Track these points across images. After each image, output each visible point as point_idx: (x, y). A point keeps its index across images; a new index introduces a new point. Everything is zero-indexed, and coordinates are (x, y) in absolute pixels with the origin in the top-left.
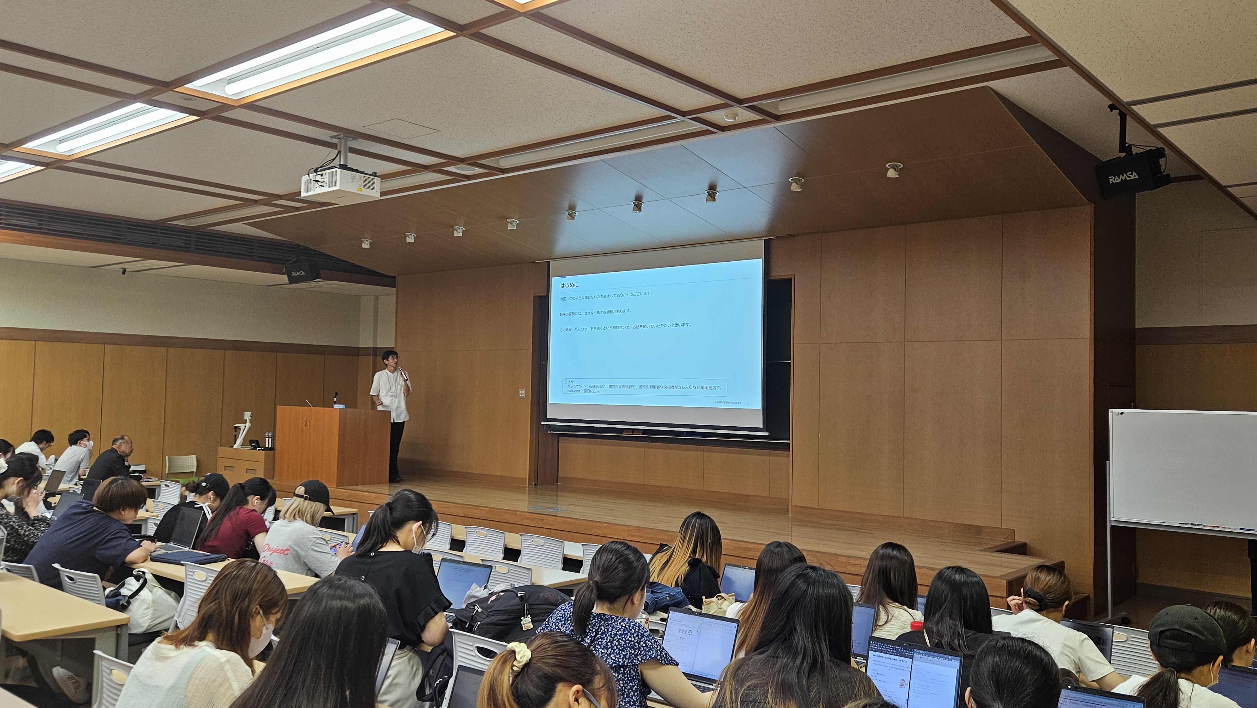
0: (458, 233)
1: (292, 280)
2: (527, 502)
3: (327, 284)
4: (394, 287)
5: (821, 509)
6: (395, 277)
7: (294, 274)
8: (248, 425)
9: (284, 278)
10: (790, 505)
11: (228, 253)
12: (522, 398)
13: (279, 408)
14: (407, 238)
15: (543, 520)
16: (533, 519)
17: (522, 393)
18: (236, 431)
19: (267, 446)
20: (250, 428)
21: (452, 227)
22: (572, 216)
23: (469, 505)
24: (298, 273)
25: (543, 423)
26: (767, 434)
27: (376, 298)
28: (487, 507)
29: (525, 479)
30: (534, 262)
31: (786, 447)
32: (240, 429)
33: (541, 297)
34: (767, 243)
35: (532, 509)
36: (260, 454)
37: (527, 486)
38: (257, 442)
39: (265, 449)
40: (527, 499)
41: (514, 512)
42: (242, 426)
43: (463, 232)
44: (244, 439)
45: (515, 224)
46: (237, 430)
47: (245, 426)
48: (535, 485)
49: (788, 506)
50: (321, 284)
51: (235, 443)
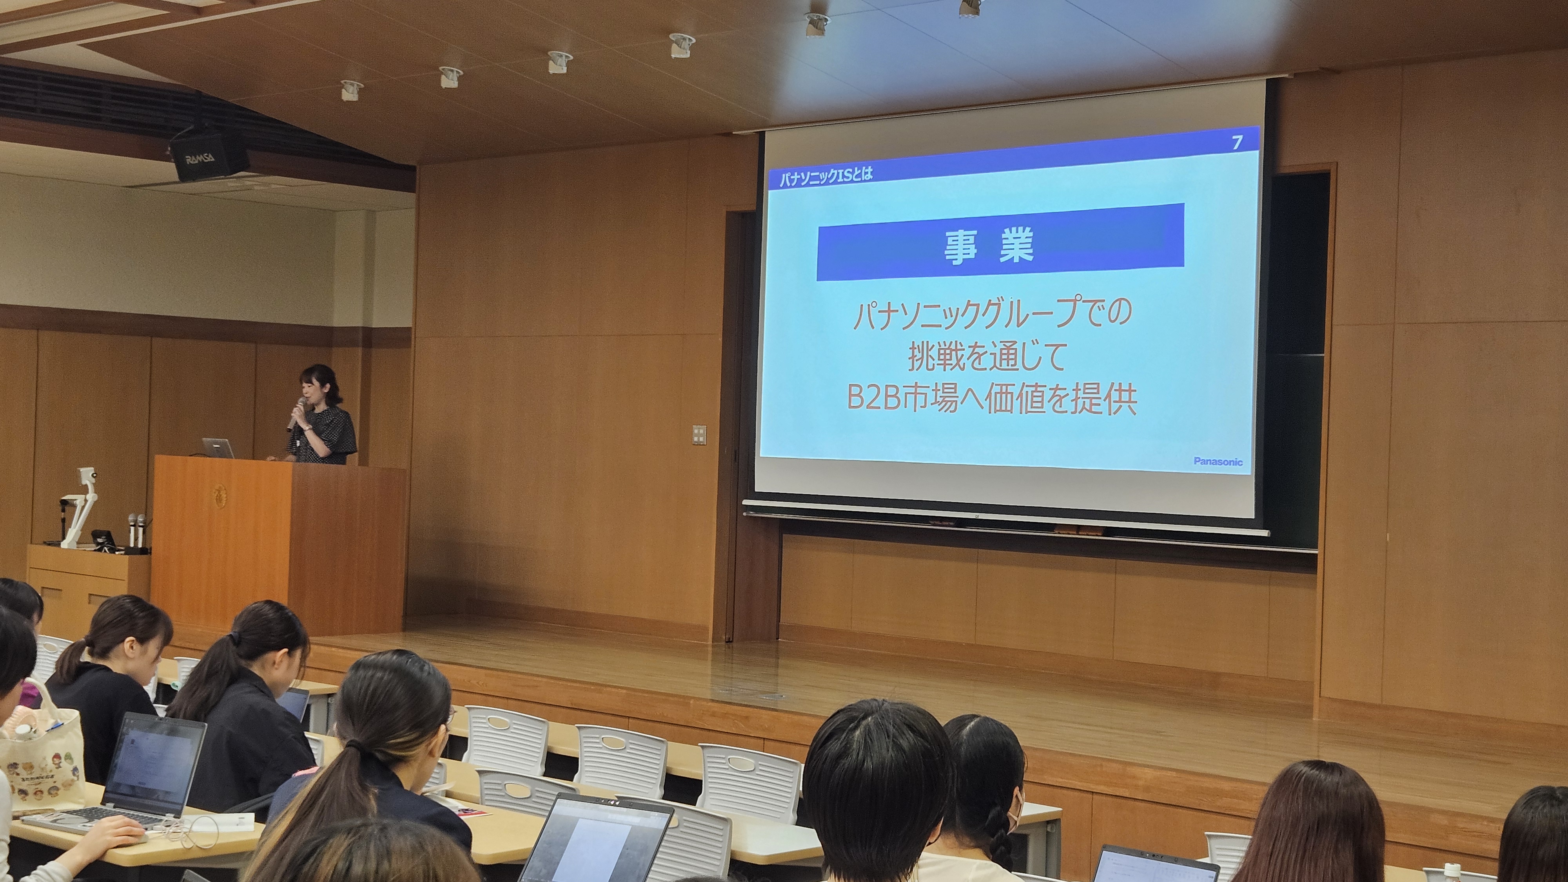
0: (558, 66)
1: (186, 174)
2: (710, 678)
3: (264, 184)
4: (414, 192)
5: (1387, 708)
6: (413, 169)
7: (190, 160)
8: (91, 497)
9: (168, 170)
10: (1316, 697)
11: (44, 111)
12: (699, 444)
13: (161, 461)
14: (443, 77)
15: (747, 717)
16: (725, 716)
17: (699, 434)
18: (63, 511)
19: (132, 545)
20: (95, 504)
21: (545, 52)
22: (818, 26)
23: (580, 682)
24: (200, 158)
25: (746, 502)
26: (1265, 533)
27: (371, 214)
28: (622, 688)
29: (707, 629)
30: (729, 134)
31: (1309, 564)
32: (75, 506)
33: (743, 215)
34: (1274, 89)
35: (723, 695)
36: (120, 562)
37: (710, 642)
38: (108, 536)
39: (129, 551)
40: (709, 672)
41: (683, 700)
42: (79, 499)
43: (569, 64)
44: (83, 529)
45: (686, 44)
46: (67, 508)
47: (86, 501)
48: (729, 641)
49: (1311, 698)
50: (248, 182)
51: (64, 538)
